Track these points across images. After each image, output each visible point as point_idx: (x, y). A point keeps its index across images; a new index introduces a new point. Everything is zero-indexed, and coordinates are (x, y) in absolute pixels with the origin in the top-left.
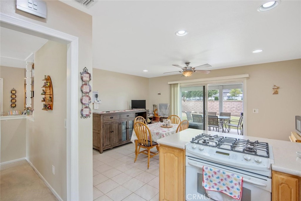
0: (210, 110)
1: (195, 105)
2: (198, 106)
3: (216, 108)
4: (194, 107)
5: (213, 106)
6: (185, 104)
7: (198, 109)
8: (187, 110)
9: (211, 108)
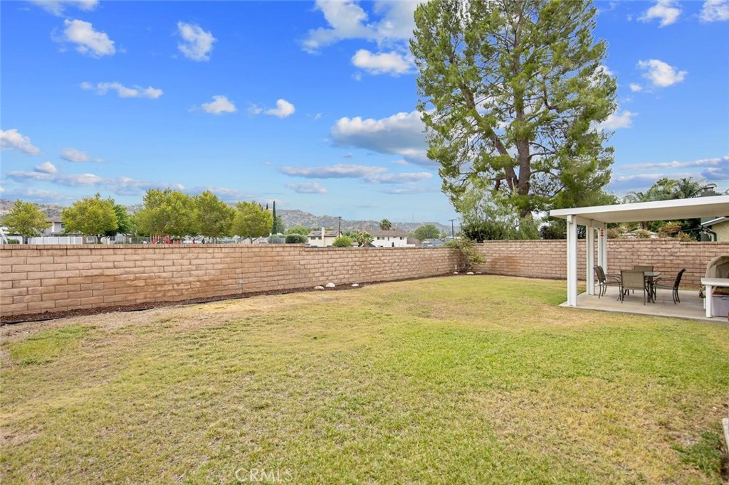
6: (302, 262)
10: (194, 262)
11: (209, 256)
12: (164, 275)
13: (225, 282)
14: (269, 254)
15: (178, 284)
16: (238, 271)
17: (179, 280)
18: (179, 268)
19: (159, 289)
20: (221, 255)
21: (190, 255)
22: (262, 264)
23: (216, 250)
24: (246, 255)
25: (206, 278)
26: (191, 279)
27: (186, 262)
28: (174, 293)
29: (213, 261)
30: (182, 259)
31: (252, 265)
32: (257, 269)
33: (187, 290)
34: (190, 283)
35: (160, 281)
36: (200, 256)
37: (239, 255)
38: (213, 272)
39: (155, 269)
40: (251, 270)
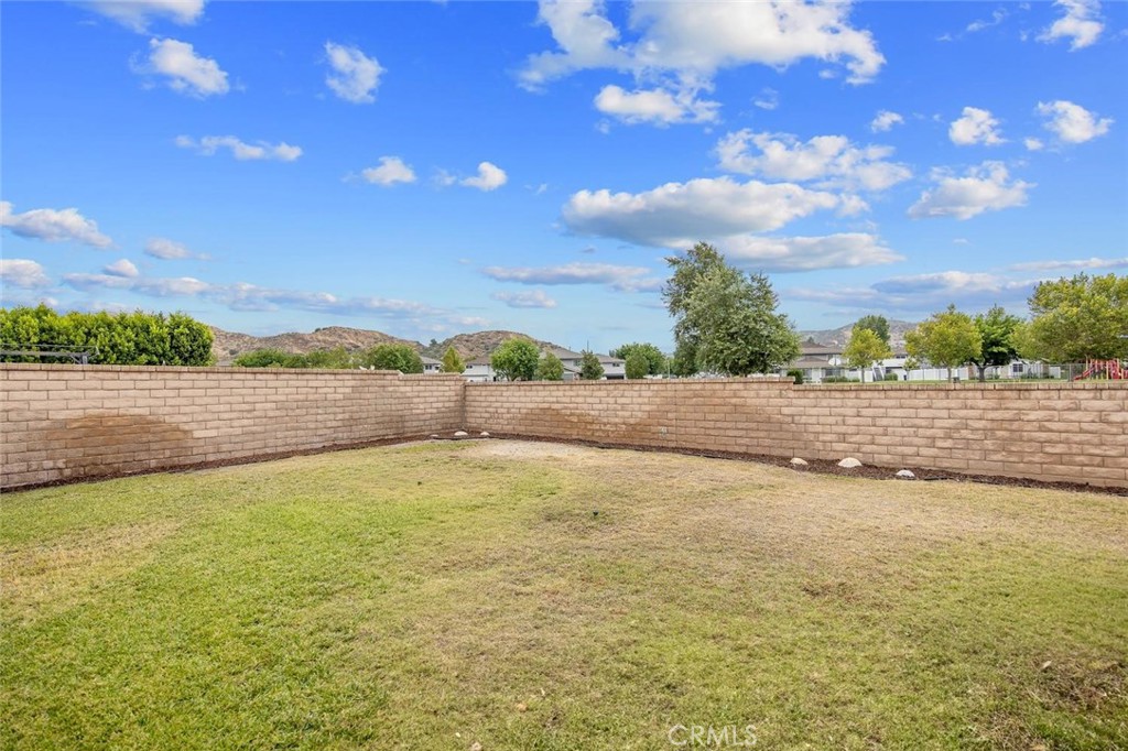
0: (986, 452)
1: (865, 412)
2: (885, 422)
3: (1044, 436)
4: (851, 430)
5: (1015, 425)
6: (786, 411)
7: (885, 440)
8: (801, 444)
9: (1000, 433)
10: (620, 400)
11: (636, 394)
12: (592, 413)
13: (653, 429)
14: (719, 394)
15: (605, 425)
16: (670, 415)
17: (605, 420)
18: (605, 406)
19: (589, 427)
20: (649, 394)
21: (615, 393)
22: (706, 409)
23: (643, 387)
24: (682, 394)
25: (632, 421)
26: (617, 420)
27: (611, 400)
28: (601, 434)
29: (640, 400)
30: (608, 396)
31: (691, 409)
32: (699, 416)
33: (613, 432)
34: (616, 424)
35: (589, 419)
36: (626, 393)
37: (672, 393)
38: (640, 414)
39: (585, 406)
40: (689, 416)
